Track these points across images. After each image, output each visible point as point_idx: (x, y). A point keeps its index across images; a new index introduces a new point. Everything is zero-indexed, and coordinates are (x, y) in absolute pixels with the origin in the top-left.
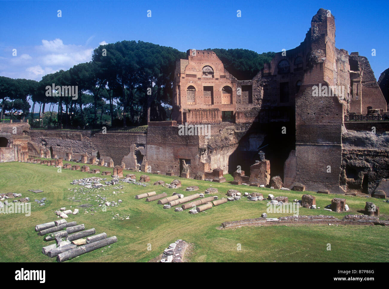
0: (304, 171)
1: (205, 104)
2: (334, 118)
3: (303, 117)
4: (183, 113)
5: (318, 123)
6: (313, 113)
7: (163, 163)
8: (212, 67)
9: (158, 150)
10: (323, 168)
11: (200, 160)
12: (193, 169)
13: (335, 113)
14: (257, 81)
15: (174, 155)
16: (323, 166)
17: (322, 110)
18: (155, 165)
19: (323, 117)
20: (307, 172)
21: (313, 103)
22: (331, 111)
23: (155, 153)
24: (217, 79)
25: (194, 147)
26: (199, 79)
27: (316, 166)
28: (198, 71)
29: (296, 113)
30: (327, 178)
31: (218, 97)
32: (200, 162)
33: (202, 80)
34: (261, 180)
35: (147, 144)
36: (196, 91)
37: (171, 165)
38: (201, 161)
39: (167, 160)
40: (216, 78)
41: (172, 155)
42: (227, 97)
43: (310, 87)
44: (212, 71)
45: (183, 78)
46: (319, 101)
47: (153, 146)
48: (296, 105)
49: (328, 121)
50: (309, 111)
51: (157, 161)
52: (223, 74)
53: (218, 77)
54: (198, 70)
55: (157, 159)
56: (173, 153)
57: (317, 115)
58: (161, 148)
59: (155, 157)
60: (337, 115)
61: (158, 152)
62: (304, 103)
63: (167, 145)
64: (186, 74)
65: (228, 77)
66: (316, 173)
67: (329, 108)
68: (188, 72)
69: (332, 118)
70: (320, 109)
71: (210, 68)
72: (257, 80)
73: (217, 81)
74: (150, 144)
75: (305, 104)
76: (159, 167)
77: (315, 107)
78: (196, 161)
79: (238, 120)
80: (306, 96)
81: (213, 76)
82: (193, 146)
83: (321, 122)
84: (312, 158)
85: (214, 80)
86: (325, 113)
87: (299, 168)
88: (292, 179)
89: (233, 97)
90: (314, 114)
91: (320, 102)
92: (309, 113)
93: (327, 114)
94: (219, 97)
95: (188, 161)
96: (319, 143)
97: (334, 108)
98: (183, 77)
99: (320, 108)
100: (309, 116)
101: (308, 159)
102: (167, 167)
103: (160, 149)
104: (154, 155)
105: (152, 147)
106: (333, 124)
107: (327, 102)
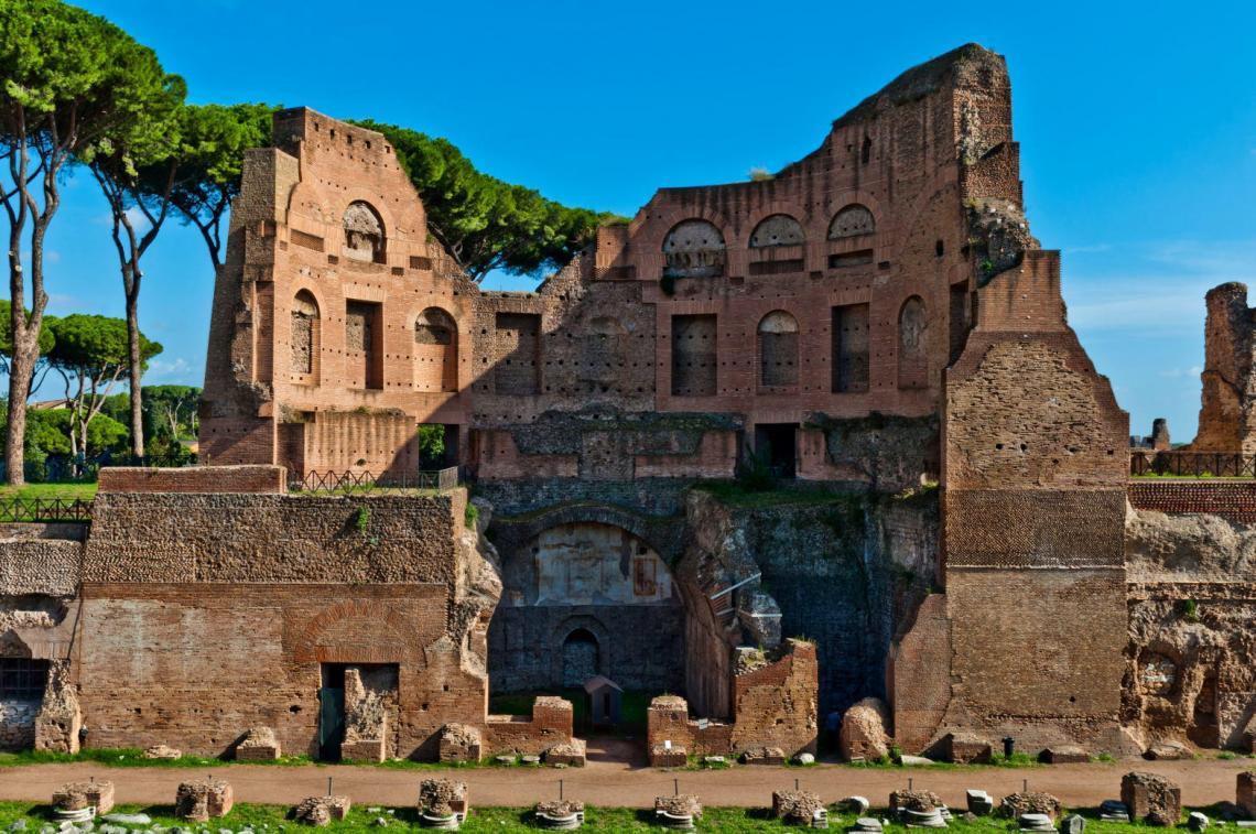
0: (980, 678)
1: (352, 386)
2: (1098, 463)
3: (979, 457)
4: (279, 425)
5: (1038, 484)
6: (1019, 445)
7: (204, 696)
8: (383, 215)
9: (172, 628)
10: (1059, 662)
11: (459, 665)
12: (410, 715)
13: (1102, 445)
14: (562, 298)
15: (285, 649)
16: (1057, 653)
17: (1052, 432)
18: (138, 710)
19: (1056, 461)
20: (994, 680)
21: (1020, 405)
22: (1089, 440)
23: (140, 644)
24: (397, 271)
25: (424, 601)
26: (333, 259)
27: (1029, 654)
28: (330, 224)
29: (948, 443)
30: (1073, 700)
31: (401, 355)
32: (458, 673)
33: (341, 269)
34: (790, 734)
35: (81, 592)
36: (318, 317)
37: (264, 704)
38: (462, 668)
39: (234, 678)
40: (396, 265)
41: (274, 648)
42: (427, 361)
43: (1006, 343)
44: (378, 230)
45: (284, 244)
46: (1043, 400)
47: (128, 605)
48: (949, 411)
49: (1076, 477)
50: (1003, 437)
51: (159, 688)
52: (420, 251)
53: (403, 263)
54: (329, 219)
55: (162, 676)
56: (280, 639)
57: (1034, 454)
58: (191, 612)
59: (142, 666)
60: (1110, 453)
61: (170, 636)
62: (981, 402)
63: (242, 596)
64: (294, 231)
65: (439, 266)
66: (1032, 684)
67: (1082, 428)
68: (296, 222)
69: (1091, 465)
70: (1046, 428)
71: (370, 215)
72: (563, 293)
73: (397, 281)
74: (106, 595)
75: (987, 408)
76: (172, 723)
77: (1027, 422)
78: (431, 670)
79: (489, 467)
80: (990, 376)
81: (380, 257)
82: (421, 595)
83: (1050, 478)
84: (1014, 622)
85: (384, 276)
86: (1066, 447)
87: (961, 666)
88: (931, 714)
89: (460, 361)
90: (1023, 447)
91: (1047, 404)
92: (1003, 442)
93: (1072, 450)
94: (403, 356)
95: (383, 675)
96: (1041, 563)
97: (1098, 428)
98: (282, 242)
99: (1047, 425)
100: (1004, 453)
101: (998, 627)
102: (234, 715)
103: (188, 621)
104: (137, 655)
105: (125, 612)
106: (1094, 489)
107: (1075, 405)
